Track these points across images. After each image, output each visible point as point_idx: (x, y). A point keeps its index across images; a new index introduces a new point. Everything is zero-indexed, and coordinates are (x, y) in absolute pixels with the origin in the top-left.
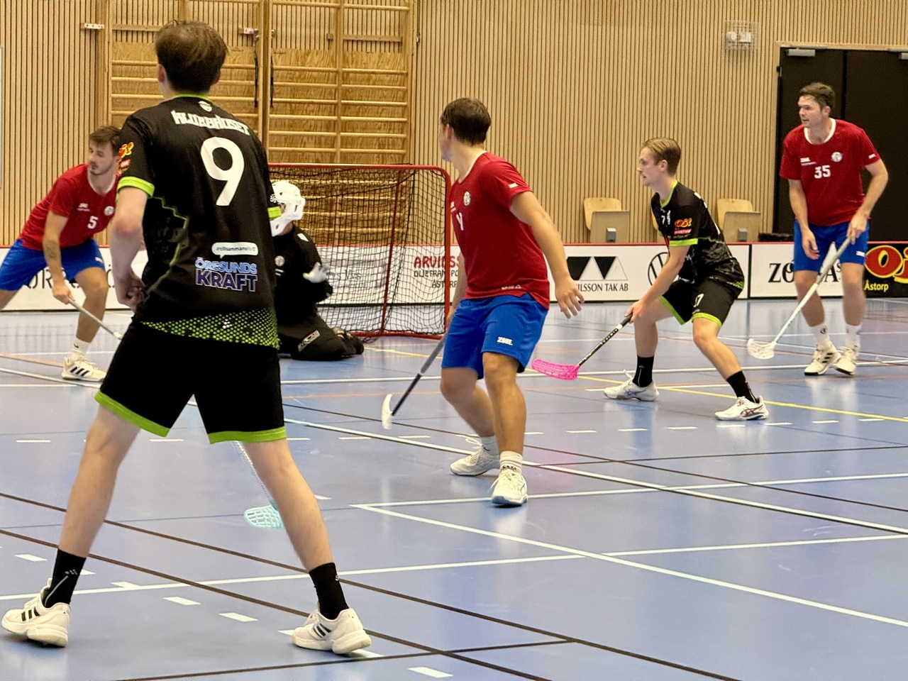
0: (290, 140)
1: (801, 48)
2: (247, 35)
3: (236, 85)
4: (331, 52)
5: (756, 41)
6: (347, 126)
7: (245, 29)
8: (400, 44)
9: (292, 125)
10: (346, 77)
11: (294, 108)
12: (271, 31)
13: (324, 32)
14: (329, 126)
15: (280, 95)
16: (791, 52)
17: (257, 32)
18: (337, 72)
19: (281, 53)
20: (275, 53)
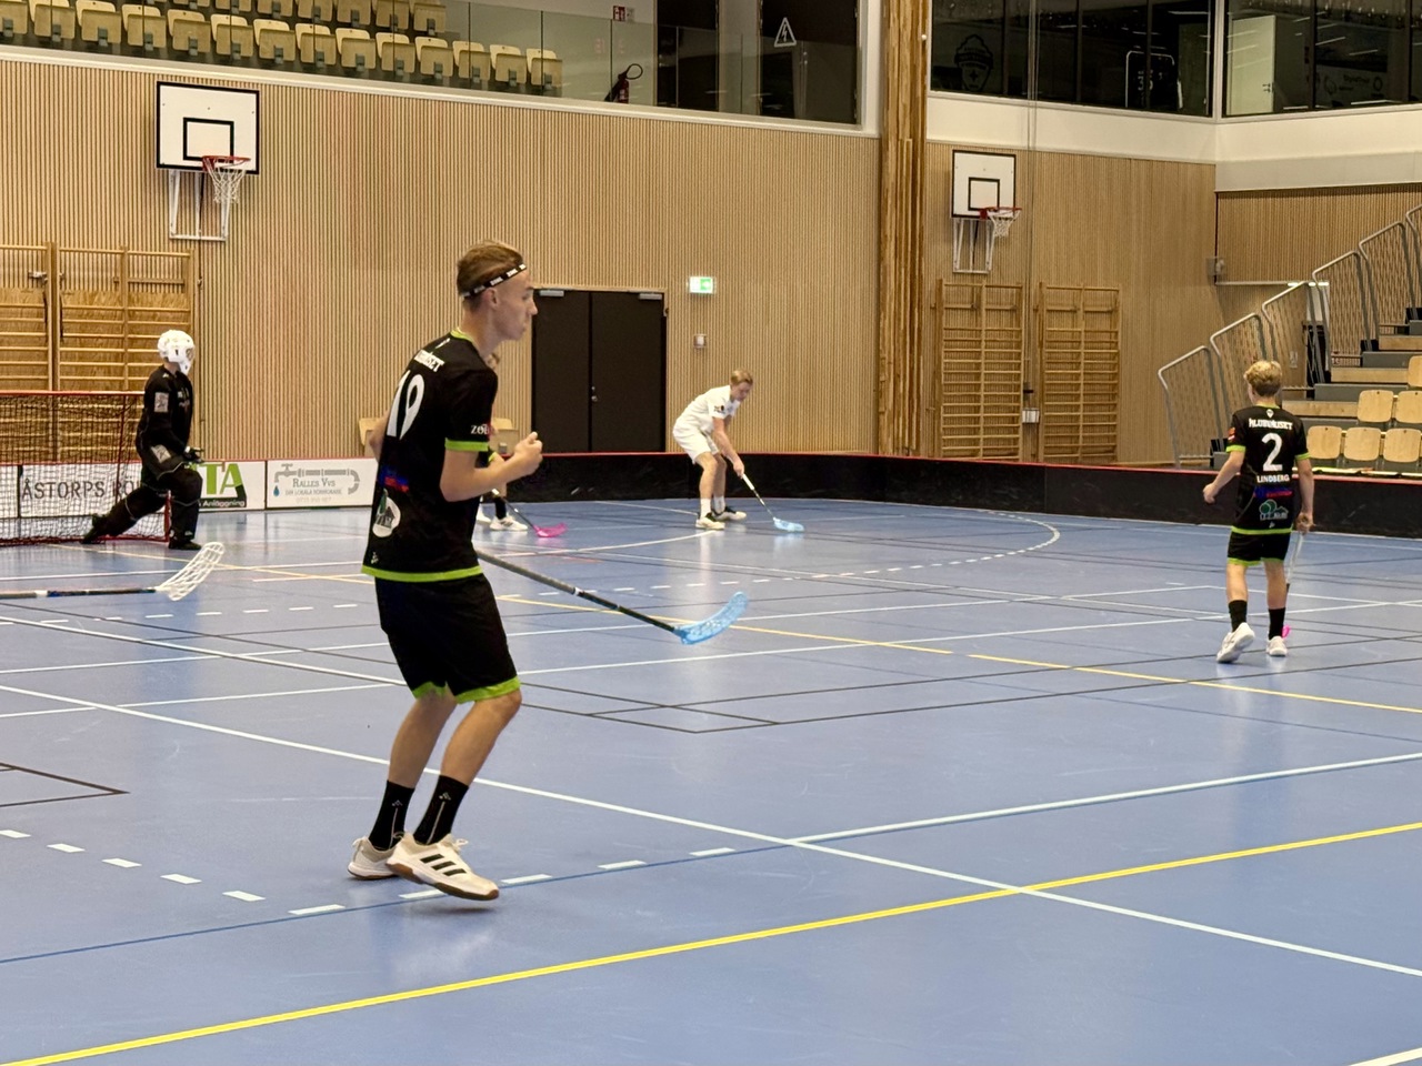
0: (81, 370)
1: (552, 289)
2: (37, 279)
3: (26, 322)
4: (118, 293)
6: (133, 357)
7: (35, 272)
8: (183, 285)
9: (83, 356)
10: (132, 314)
11: (83, 342)
12: (59, 274)
13: (111, 275)
14: (117, 357)
15: (69, 330)
16: (543, 293)
17: (45, 276)
18: (123, 310)
19: (69, 294)
20: (64, 294)
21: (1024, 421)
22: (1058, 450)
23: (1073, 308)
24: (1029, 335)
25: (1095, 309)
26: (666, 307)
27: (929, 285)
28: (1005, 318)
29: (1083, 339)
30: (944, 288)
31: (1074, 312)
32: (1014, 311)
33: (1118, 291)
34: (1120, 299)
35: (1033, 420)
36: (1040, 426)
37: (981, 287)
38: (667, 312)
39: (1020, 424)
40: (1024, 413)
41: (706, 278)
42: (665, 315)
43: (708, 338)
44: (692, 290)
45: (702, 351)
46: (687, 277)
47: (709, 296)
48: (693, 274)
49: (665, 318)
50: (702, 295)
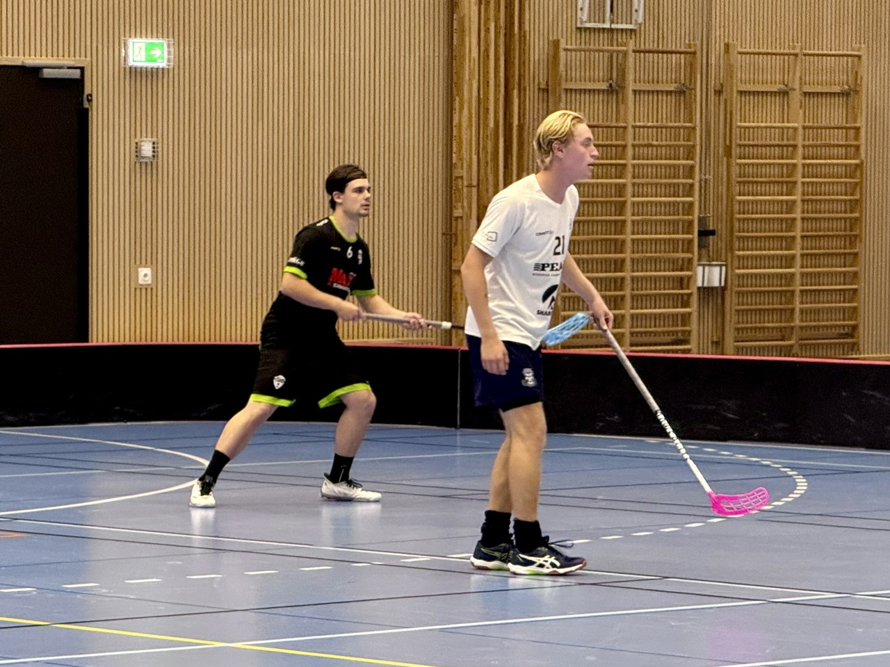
21: (700, 284)
22: (759, 335)
23: (782, 86)
24: (708, 132)
25: (819, 89)
26: (87, 91)
27: (537, 51)
28: (667, 104)
29: (800, 142)
30: (562, 54)
31: (784, 93)
32: (682, 92)
33: (859, 57)
34: (863, 73)
35: (716, 284)
36: (728, 293)
37: (625, 54)
38: (90, 101)
39: (695, 291)
40: (700, 269)
41: (155, 41)
42: (86, 105)
43: (160, 145)
44: (131, 63)
45: (149, 167)
46: (122, 38)
47: (160, 71)
48: (133, 34)
49: (87, 110)
50: (149, 70)
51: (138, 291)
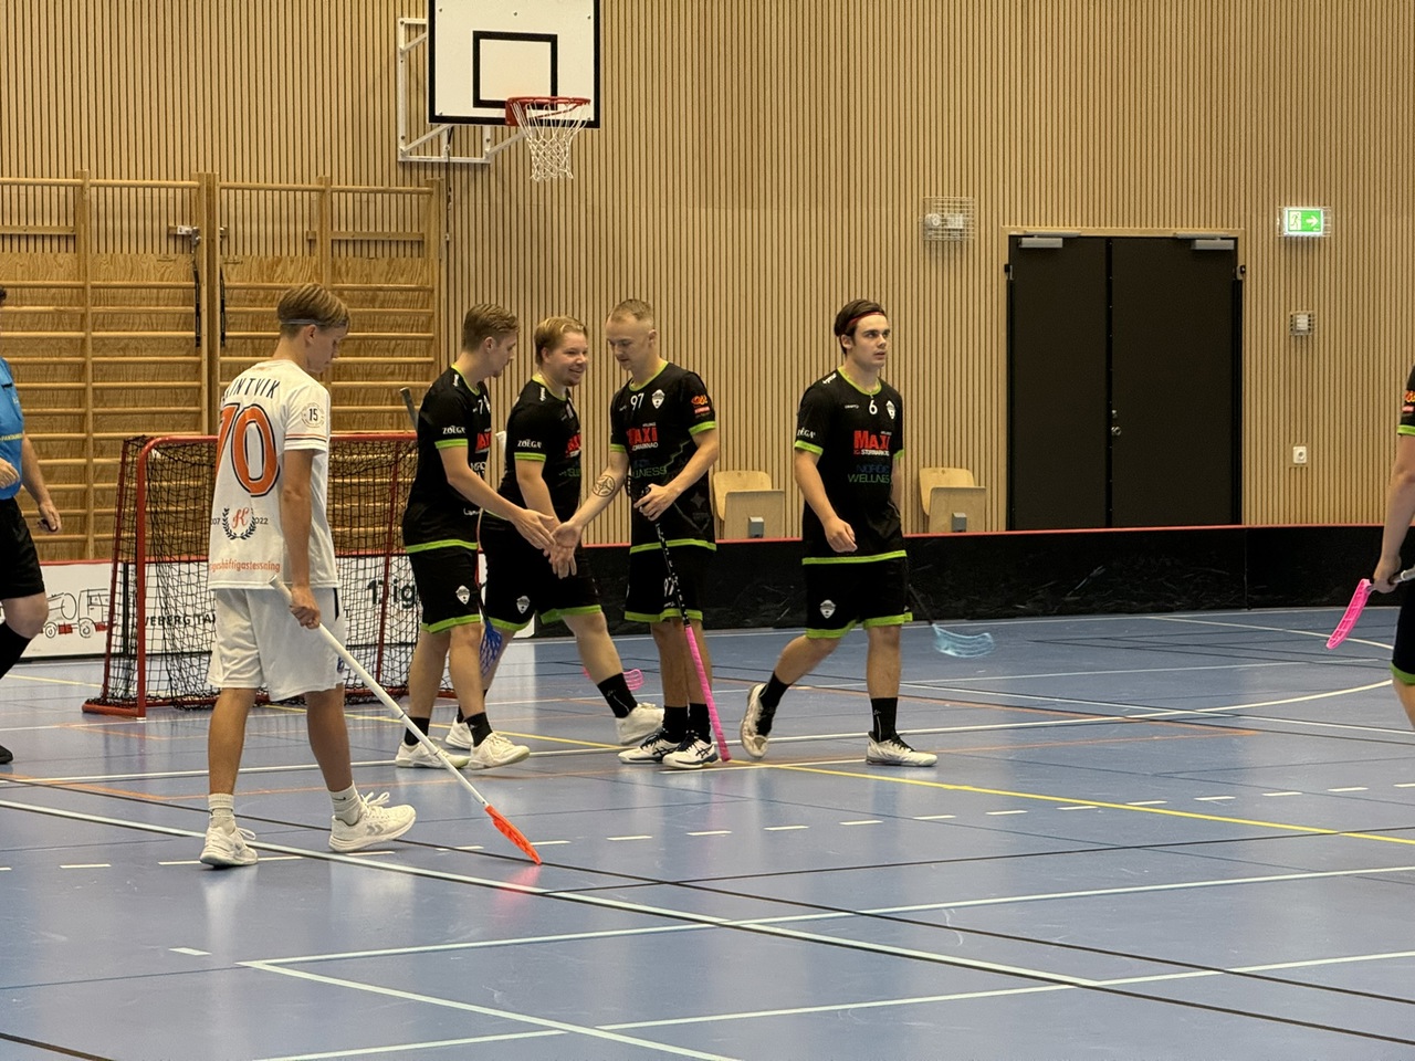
1: (1040, 236)
2: (183, 236)
3: (165, 313)
4: (314, 259)
5: (971, 228)
6: (340, 372)
7: (179, 227)
8: (420, 243)
11: (257, 346)
12: (219, 229)
13: (301, 228)
15: (235, 327)
16: (1026, 242)
17: (197, 232)
19: (235, 263)
20: (226, 263)
26: (1241, 263)
38: (1243, 273)
41: (1311, 209)
42: (1240, 277)
43: (1316, 317)
44: (1286, 232)
45: (1304, 341)
46: (1277, 207)
47: (1317, 240)
48: (1288, 203)
49: (1241, 282)
50: (1305, 240)
51: (1293, 470)
